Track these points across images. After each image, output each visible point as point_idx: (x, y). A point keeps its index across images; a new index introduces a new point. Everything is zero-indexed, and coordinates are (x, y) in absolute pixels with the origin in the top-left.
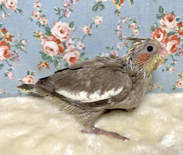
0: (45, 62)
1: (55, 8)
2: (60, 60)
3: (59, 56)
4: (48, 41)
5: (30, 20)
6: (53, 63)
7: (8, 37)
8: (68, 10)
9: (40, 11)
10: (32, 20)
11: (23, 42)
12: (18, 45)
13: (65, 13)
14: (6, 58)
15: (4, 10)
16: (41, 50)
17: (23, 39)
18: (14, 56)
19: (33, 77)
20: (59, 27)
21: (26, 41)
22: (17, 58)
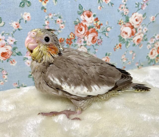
0: (119, 43)
1: (136, 2)
2: (130, 41)
3: (130, 38)
4: (126, 26)
5: (118, 11)
6: (125, 44)
7: (98, 25)
8: (145, 4)
9: (125, 5)
10: (119, 11)
11: (108, 29)
12: (104, 31)
13: (143, 6)
14: (93, 43)
15: (101, 3)
16: (119, 35)
17: (109, 27)
18: (99, 41)
19: (109, 57)
20: (135, 17)
21: (111, 28)
22: (101, 42)
